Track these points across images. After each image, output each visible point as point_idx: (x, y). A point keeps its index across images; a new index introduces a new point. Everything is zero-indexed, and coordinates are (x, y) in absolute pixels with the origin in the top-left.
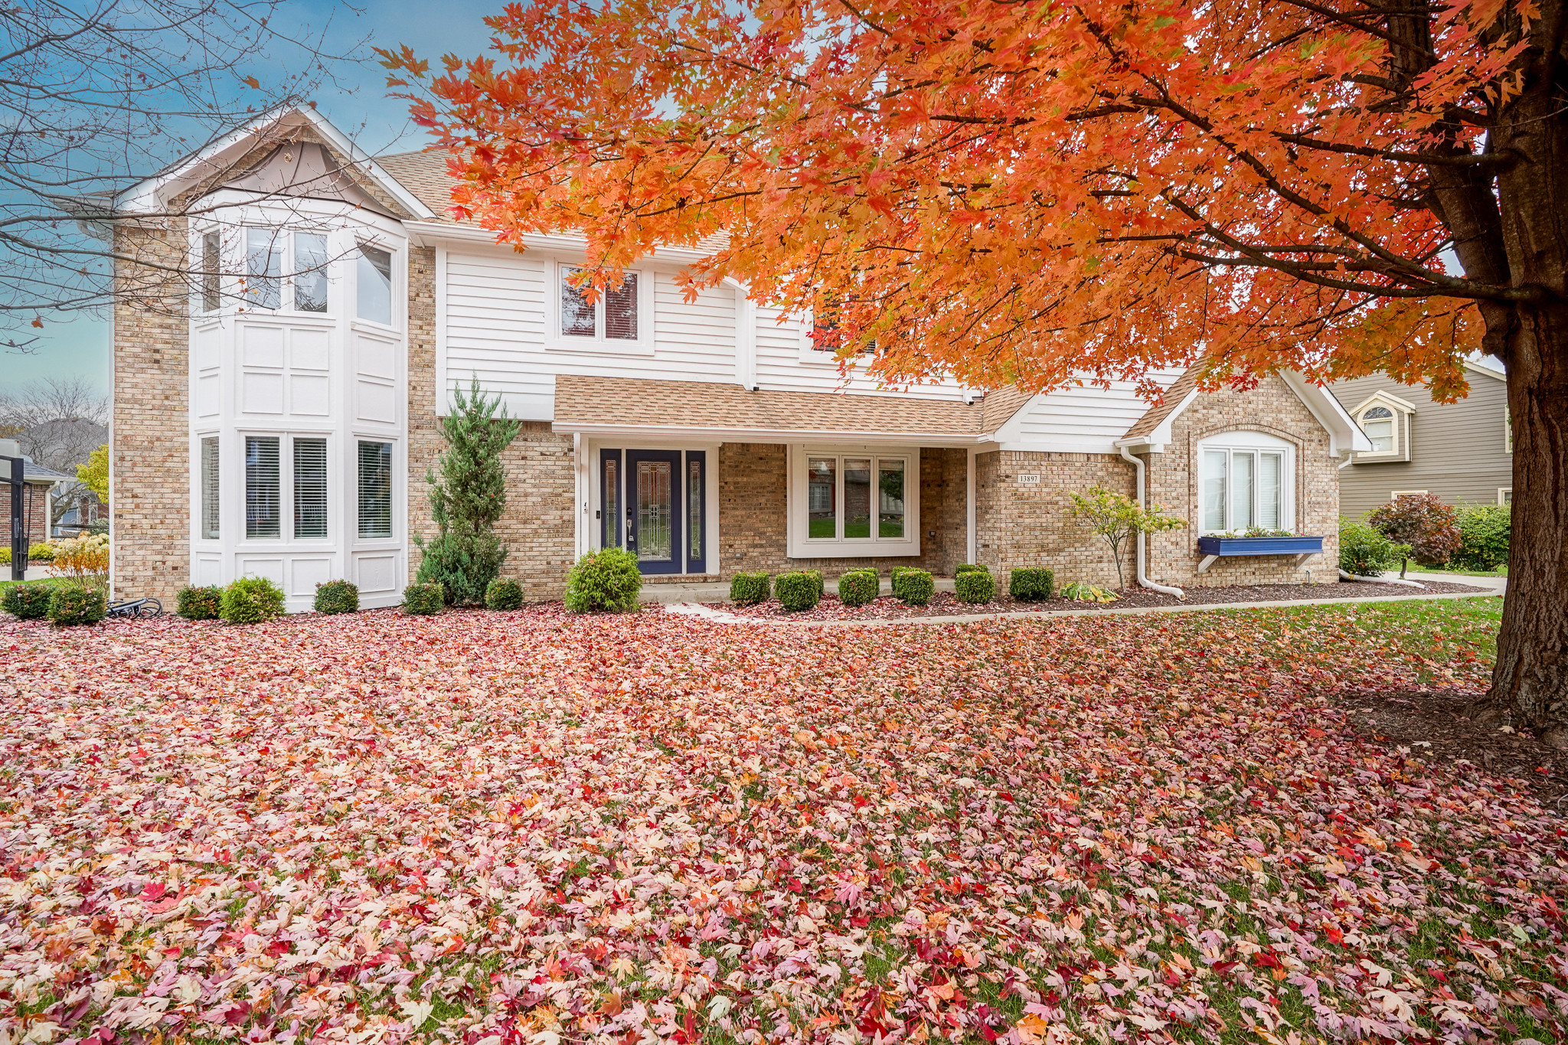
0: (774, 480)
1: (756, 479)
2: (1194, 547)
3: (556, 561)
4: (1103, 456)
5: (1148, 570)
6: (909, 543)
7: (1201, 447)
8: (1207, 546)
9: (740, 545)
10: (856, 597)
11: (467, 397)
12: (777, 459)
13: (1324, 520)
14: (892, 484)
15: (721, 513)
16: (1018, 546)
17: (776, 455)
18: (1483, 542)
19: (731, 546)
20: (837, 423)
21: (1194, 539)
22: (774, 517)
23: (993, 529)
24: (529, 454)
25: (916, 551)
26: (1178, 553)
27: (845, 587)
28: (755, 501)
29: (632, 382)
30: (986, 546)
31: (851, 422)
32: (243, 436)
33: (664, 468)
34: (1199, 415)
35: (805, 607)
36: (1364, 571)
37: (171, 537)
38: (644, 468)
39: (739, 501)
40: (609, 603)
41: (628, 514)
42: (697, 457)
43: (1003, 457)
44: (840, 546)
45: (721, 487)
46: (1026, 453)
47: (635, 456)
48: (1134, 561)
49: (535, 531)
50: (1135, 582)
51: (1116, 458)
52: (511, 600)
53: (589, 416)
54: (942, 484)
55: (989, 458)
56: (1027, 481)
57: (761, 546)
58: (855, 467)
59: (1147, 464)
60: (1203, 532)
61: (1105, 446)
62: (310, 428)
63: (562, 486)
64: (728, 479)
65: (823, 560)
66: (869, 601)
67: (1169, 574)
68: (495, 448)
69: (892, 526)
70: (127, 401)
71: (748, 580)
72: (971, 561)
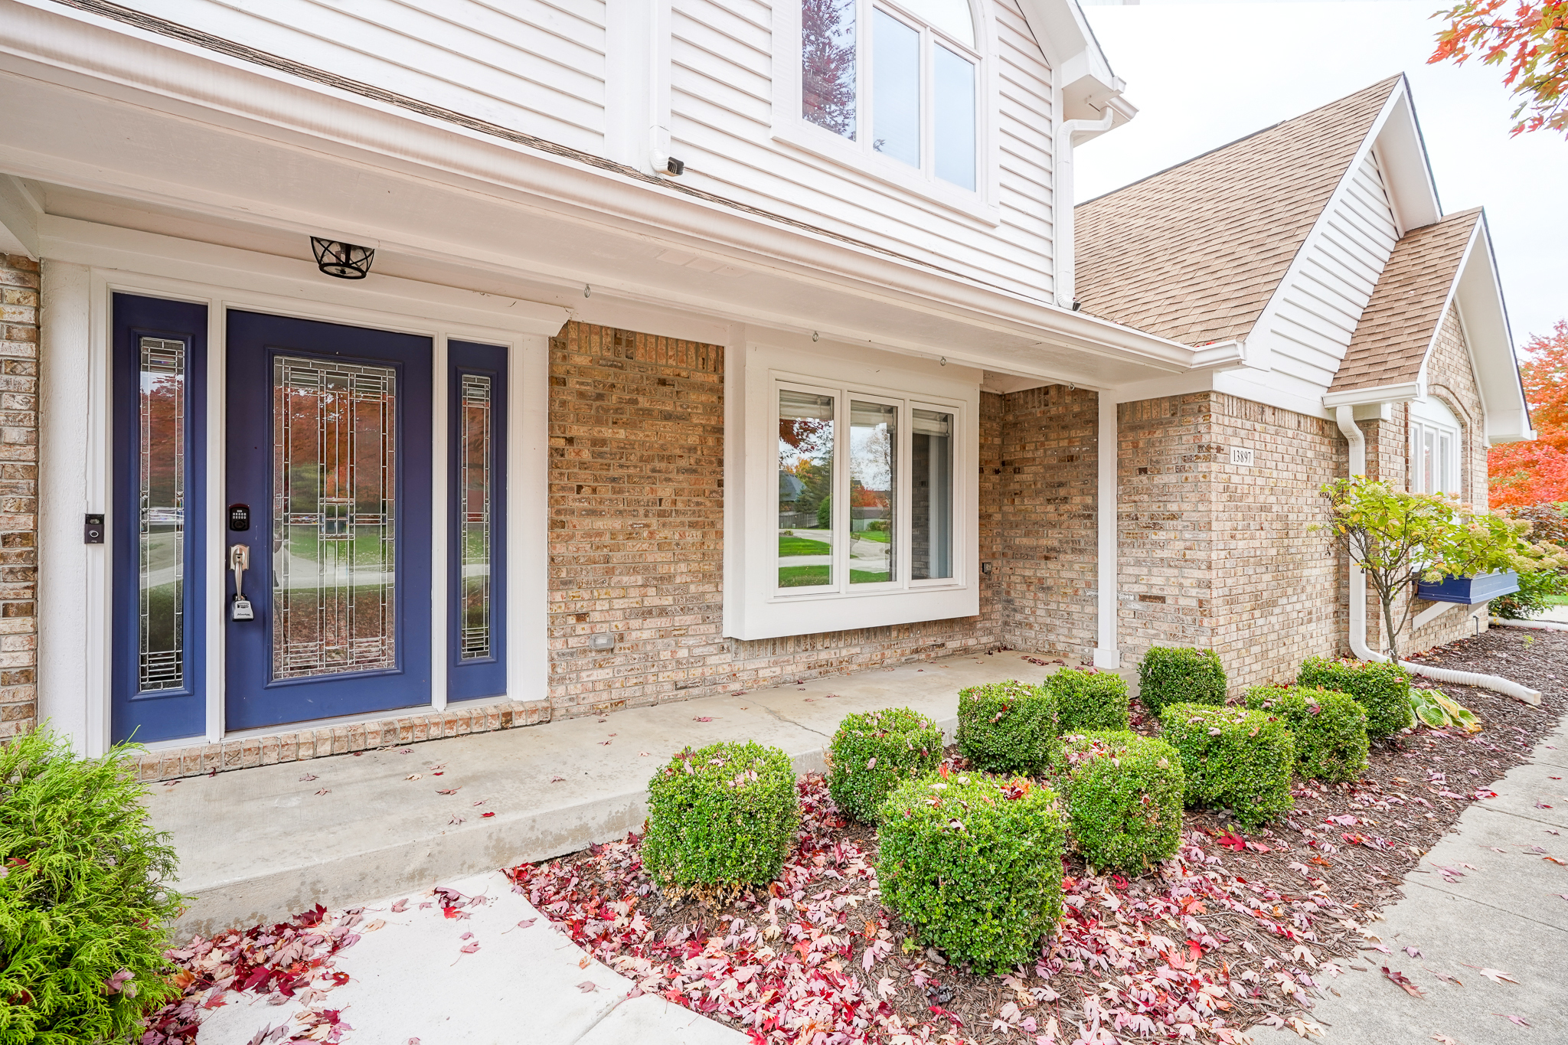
0: (693, 440)
1: (651, 434)
6: (961, 592)
9: (608, 612)
12: (700, 387)
15: (555, 524)
17: (699, 377)
19: (581, 617)
22: (693, 536)
25: (972, 609)
28: (647, 496)
33: (374, 388)
39: (605, 491)
41: (236, 527)
45: (555, 452)
51: (1325, 425)
54: (1004, 468)
57: (663, 612)
61: (1314, 403)
64: (577, 431)
65: (798, 639)
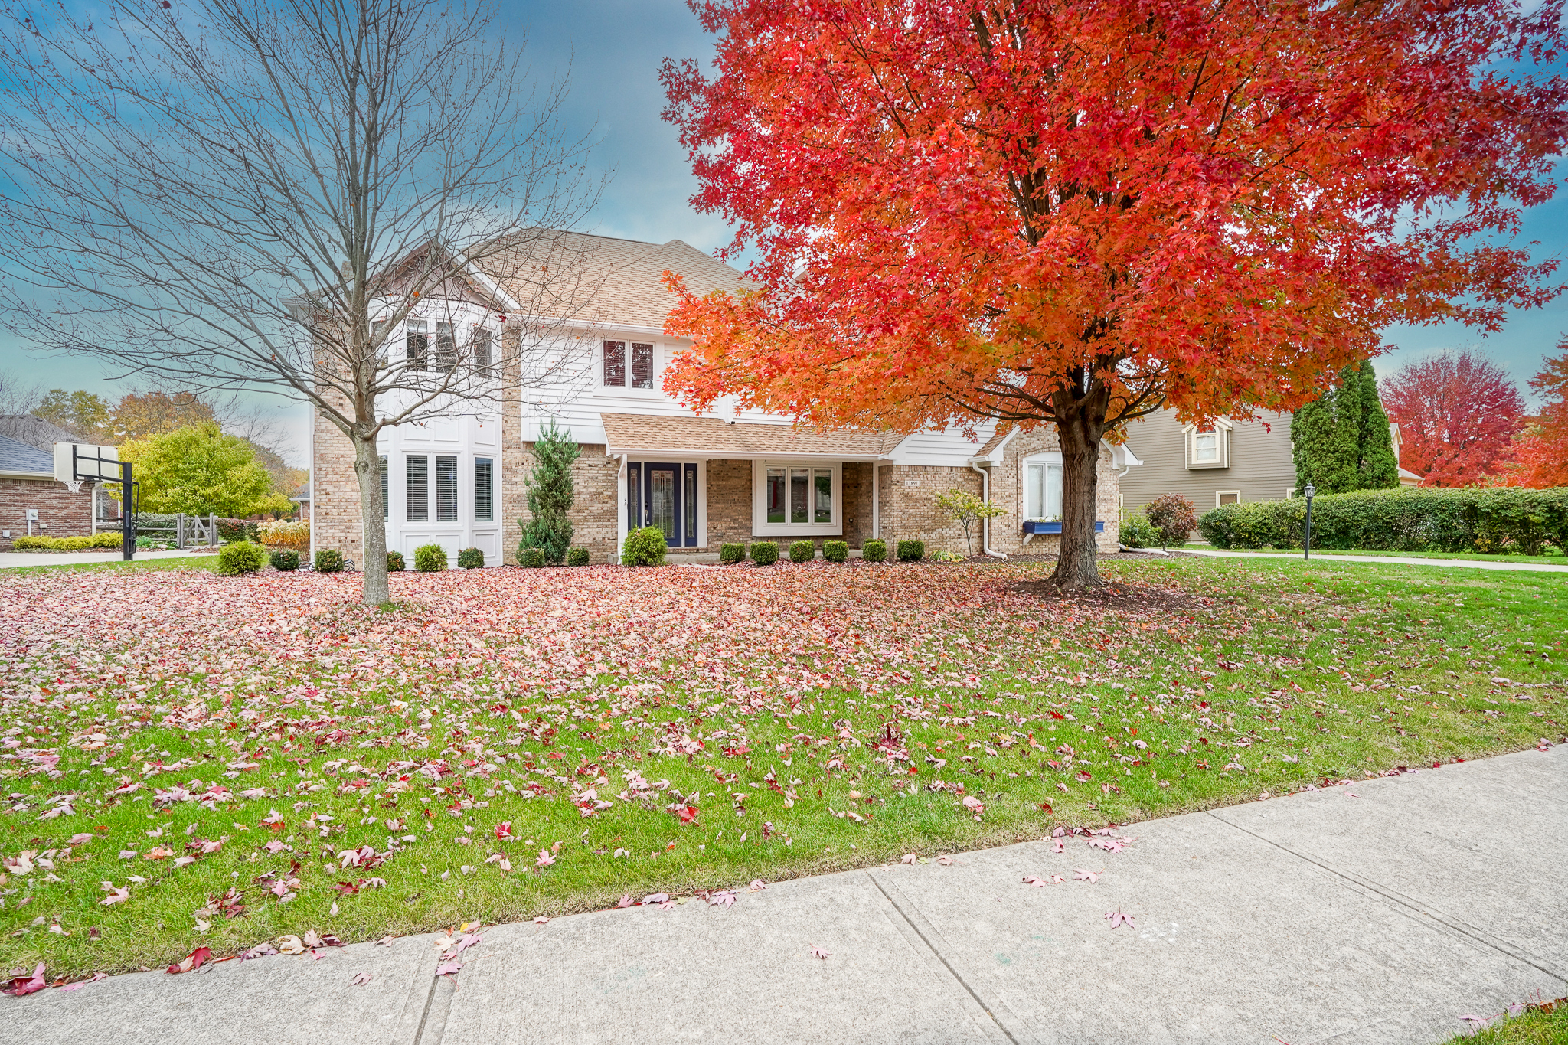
0: (743, 483)
1: (732, 482)
2: (1020, 528)
3: (599, 538)
4: (961, 468)
5: (990, 543)
6: (835, 527)
7: (1025, 463)
8: (1028, 527)
9: (721, 527)
10: (801, 557)
11: (548, 428)
12: (746, 470)
13: (1109, 511)
14: (824, 485)
15: (708, 506)
16: (904, 527)
17: (745, 467)
18: (1250, 529)
19: (715, 528)
20: (787, 447)
21: (1021, 522)
22: (744, 508)
23: (889, 516)
24: (581, 465)
25: (839, 532)
26: (1009, 532)
27: (794, 551)
28: (731, 498)
29: (651, 418)
30: (885, 527)
31: (796, 445)
32: (405, 454)
33: (669, 475)
34: (1024, 441)
35: (769, 563)
36: (1136, 545)
37: (350, 521)
38: (656, 475)
39: (720, 497)
40: (650, 560)
41: (646, 506)
42: (692, 468)
43: (895, 469)
44: (788, 528)
45: (708, 488)
46: (910, 466)
47: (651, 467)
48: (982, 537)
49: (585, 518)
50: (982, 551)
51: (970, 470)
52: (581, 559)
53: (630, 443)
54: (858, 486)
55: (887, 469)
56: (911, 485)
57: (735, 528)
58: (798, 474)
59: (989, 474)
60: (1026, 518)
61: (963, 462)
62: (447, 450)
63: (603, 487)
64: (713, 483)
65: (778, 537)
66: (809, 560)
67: (1004, 546)
68: (568, 462)
69: (823, 516)
70: (322, 431)
71: (732, 548)
72: (875, 536)
